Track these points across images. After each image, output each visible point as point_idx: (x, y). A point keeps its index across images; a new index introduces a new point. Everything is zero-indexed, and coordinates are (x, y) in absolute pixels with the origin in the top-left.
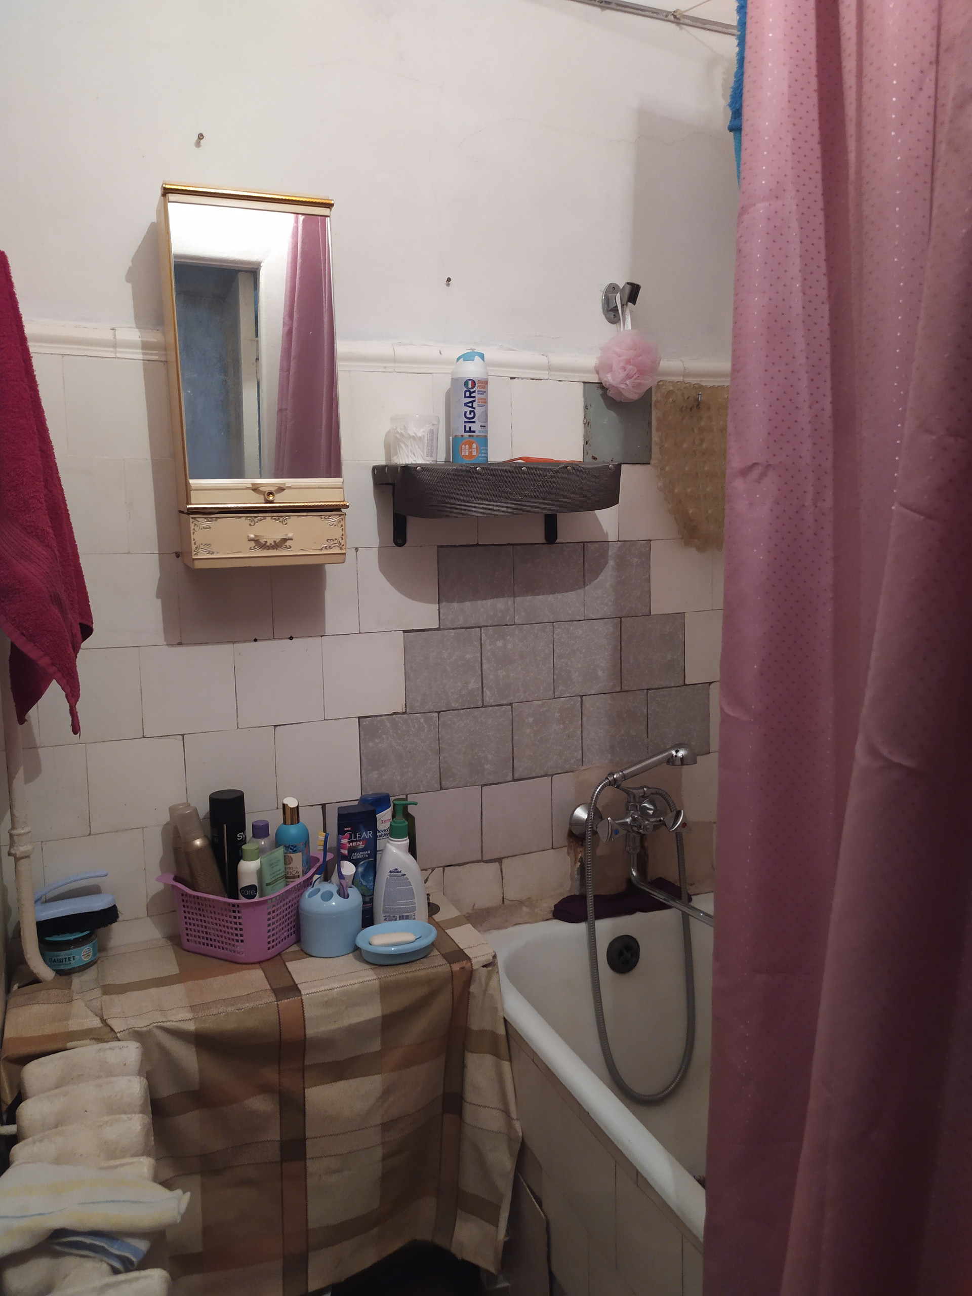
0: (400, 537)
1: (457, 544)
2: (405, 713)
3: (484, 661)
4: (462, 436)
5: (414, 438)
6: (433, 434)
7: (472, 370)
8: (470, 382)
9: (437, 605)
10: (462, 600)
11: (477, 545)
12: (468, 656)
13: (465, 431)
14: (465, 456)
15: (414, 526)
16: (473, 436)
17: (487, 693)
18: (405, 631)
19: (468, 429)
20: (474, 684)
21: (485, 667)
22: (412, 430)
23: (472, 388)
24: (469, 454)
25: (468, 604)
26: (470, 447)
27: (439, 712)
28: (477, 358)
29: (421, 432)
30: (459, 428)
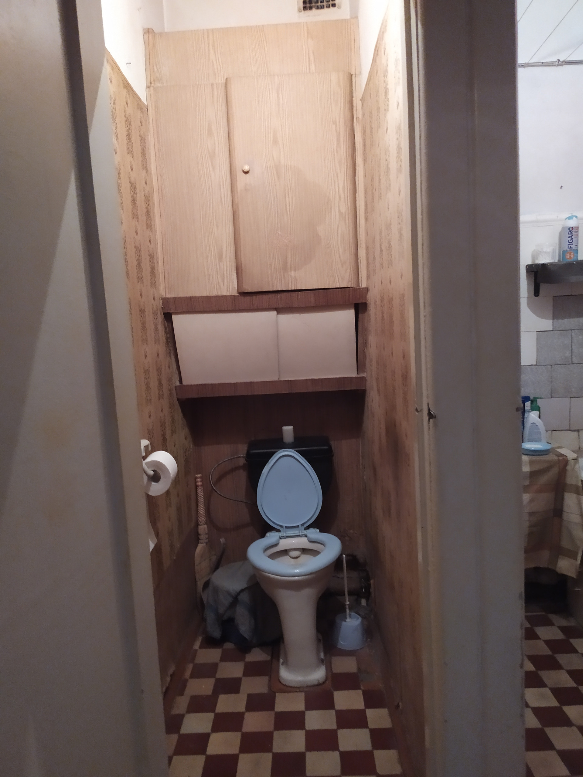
0: (537, 293)
1: (562, 295)
2: (536, 365)
3: (573, 344)
4: (567, 250)
5: (545, 252)
6: (554, 251)
7: (572, 223)
8: (571, 228)
9: (552, 321)
10: (563, 318)
11: (571, 295)
12: (566, 342)
13: (568, 248)
14: (568, 258)
15: (543, 288)
16: (571, 250)
17: (574, 358)
18: (537, 331)
19: (569, 247)
20: (568, 354)
21: (573, 347)
22: (545, 250)
23: (572, 230)
24: (570, 258)
25: (566, 320)
26: (570, 254)
27: (551, 365)
28: (574, 218)
29: (549, 249)
30: (565, 247)
